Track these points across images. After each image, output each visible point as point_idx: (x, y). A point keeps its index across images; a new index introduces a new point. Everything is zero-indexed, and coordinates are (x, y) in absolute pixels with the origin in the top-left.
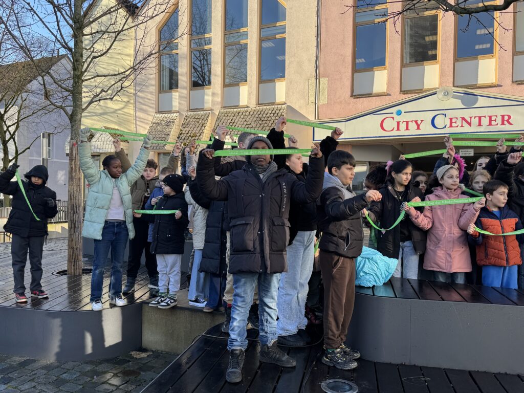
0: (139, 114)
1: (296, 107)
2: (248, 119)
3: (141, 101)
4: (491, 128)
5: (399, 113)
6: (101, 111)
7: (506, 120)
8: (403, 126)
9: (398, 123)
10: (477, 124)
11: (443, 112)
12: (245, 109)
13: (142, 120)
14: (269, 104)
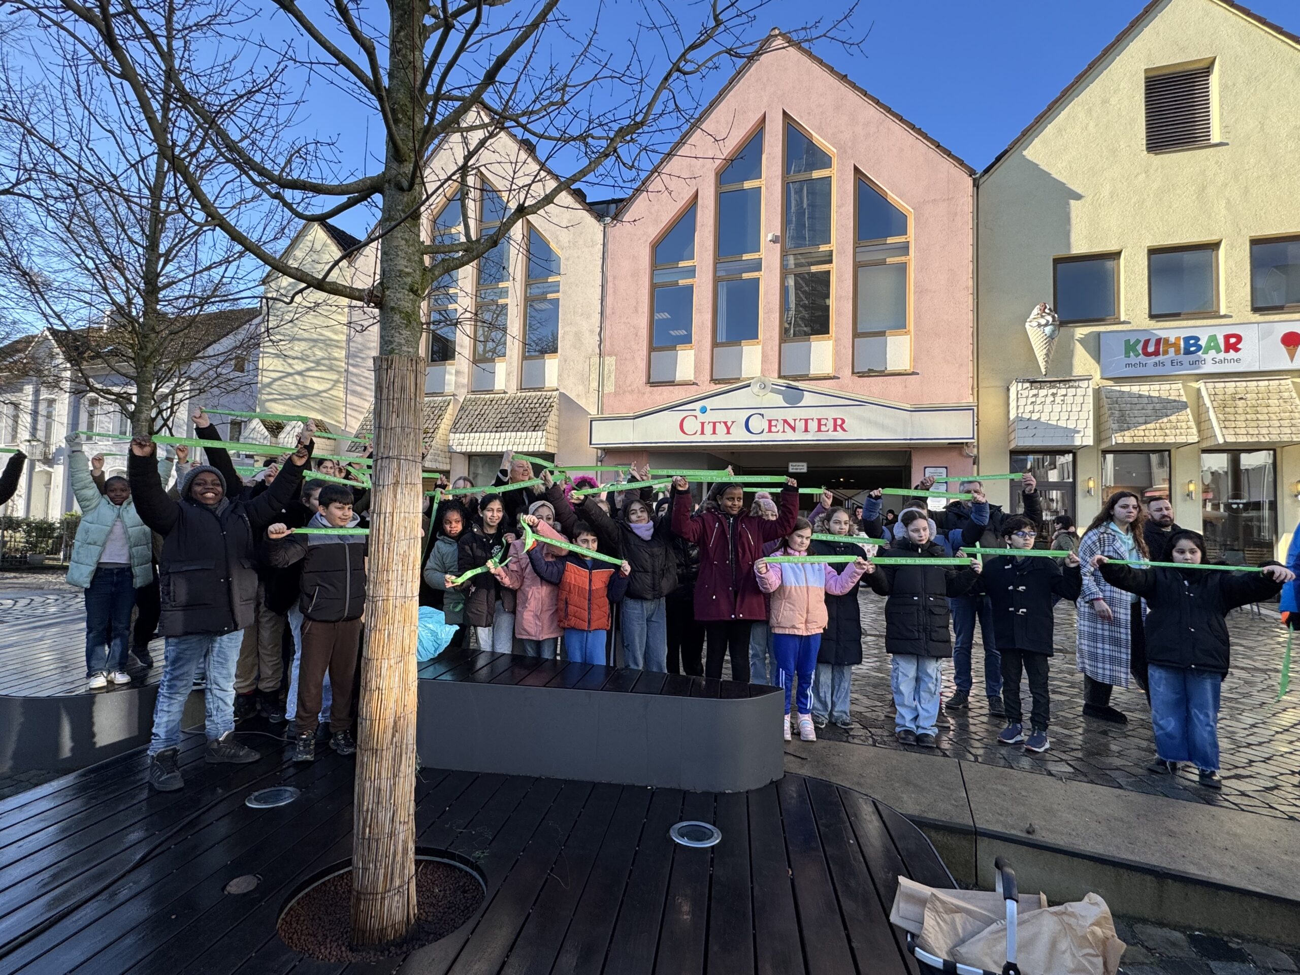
0: (351, 399)
1: (572, 396)
2: (503, 411)
3: (355, 379)
4: (821, 436)
5: (704, 410)
6: (297, 393)
7: (838, 425)
8: (708, 429)
9: (703, 424)
10: (803, 429)
11: (759, 411)
12: (502, 395)
13: (355, 408)
14: (535, 389)
